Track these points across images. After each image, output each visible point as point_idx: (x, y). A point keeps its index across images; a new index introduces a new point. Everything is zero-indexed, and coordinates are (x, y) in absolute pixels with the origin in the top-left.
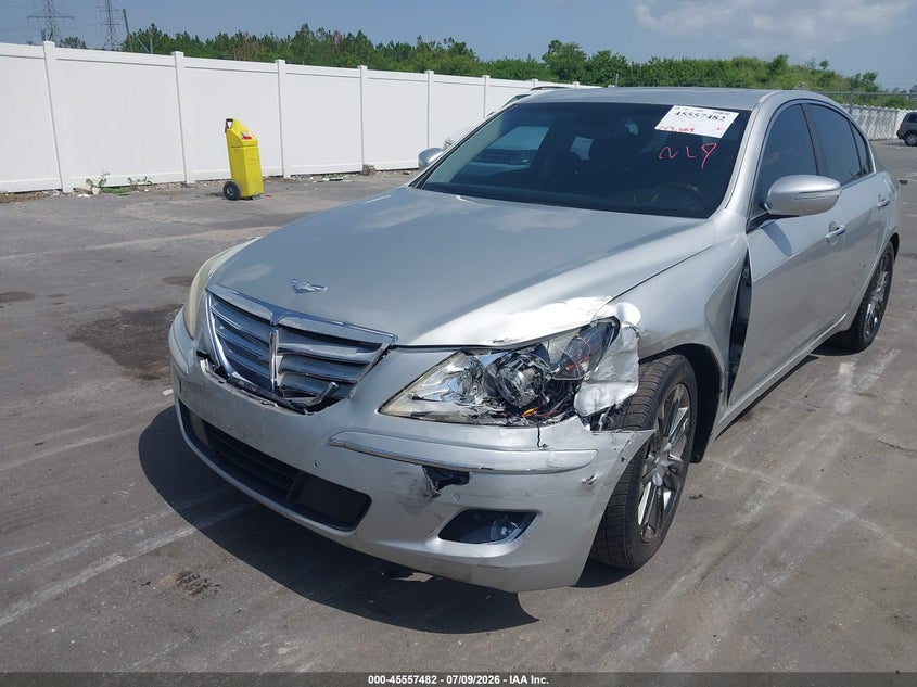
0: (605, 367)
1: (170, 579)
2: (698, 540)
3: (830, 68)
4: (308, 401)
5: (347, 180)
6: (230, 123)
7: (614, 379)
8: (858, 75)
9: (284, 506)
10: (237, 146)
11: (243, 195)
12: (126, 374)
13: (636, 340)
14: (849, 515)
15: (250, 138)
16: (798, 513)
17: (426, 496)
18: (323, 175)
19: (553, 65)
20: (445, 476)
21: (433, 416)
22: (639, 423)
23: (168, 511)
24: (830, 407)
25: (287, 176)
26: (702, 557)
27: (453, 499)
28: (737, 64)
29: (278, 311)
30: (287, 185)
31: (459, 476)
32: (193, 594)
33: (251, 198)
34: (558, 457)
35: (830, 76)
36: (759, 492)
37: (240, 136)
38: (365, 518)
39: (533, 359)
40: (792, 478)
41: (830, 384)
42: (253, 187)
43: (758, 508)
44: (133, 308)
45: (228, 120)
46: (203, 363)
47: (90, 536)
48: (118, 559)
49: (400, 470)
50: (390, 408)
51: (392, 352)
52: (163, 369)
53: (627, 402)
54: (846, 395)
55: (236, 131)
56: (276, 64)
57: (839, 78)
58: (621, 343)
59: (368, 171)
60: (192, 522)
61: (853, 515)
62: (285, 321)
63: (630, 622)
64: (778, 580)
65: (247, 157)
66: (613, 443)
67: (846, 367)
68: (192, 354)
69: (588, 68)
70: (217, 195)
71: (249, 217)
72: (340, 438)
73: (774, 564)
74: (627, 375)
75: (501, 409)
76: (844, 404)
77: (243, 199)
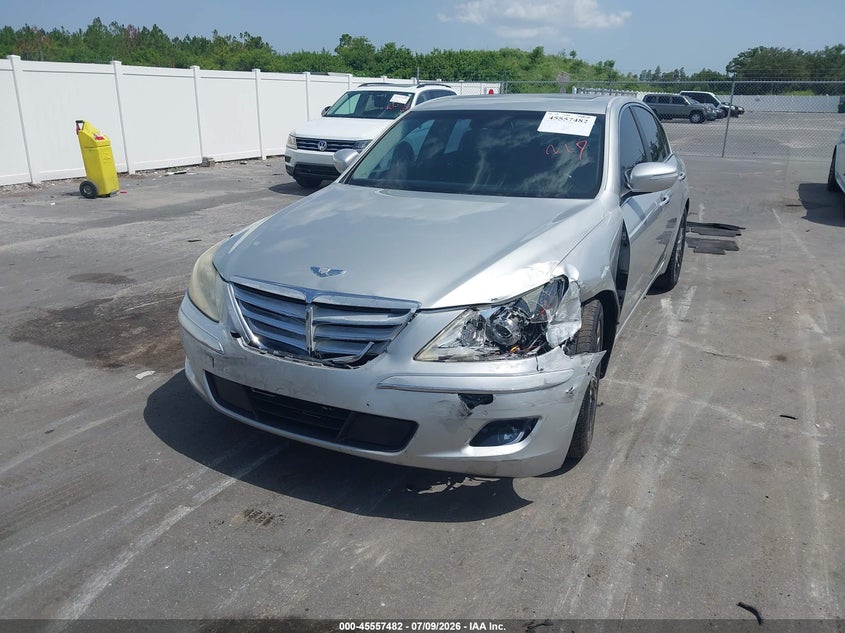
0: (561, 313)
1: (238, 518)
2: (614, 433)
3: (578, 58)
4: (349, 359)
5: (191, 172)
6: (81, 125)
7: (567, 320)
8: (600, 63)
9: (337, 443)
10: (90, 147)
11: (100, 194)
12: (90, 365)
13: (578, 290)
14: (703, 404)
15: (102, 138)
16: (670, 408)
17: (463, 415)
18: (166, 169)
19: (346, 57)
20: (475, 399)
21: (455, 358)
22: (588, 349)
23: (203, 469)
24: (665, 332)
25: (132, 172)
26: (621, 444)
27: (482, 415)
28: (504, 54)
29: (311, 293)
30: (136, 181)
31: (486, 398)
32: (264, 524)
33: (108, 196)
34: (550, 376)
35: (579, 64)
36: (640, 396)
37: (93, 137)
38: (413, 439)
39: (516, 310)
40: (658, 384)
41: (659, 315)
42: (110, 184)
43: (644, 408)
44: (58, 306)
45: (78, 122)
46: (239, 339)
47: (149, 496)
48: (184, 511)
49: (442, 399)
50: (421, 356)
51: (420, 314)
52: (122, 357)
53: (576, 335)
54: (674, 322)
55: (89, 132)
56: (112, 66)
57: (586, 66)
58: (570, 293)
59: (207, 163)
60: (231, 475)
61: (705, 404)
62: (318, 299)
63: (591, 492)
64: (675, 452)
65: (102, 157)
66: (583, 363)
67: (665, 301)
68: (226, 334)
69: (378, 59)
70: (71, 195)
71: (116, 214)
72: (387, 382)
73: (668, 442)
74: (574, 317)
75: (497, 349)
76: (673, 329)
77: (100, 197)
